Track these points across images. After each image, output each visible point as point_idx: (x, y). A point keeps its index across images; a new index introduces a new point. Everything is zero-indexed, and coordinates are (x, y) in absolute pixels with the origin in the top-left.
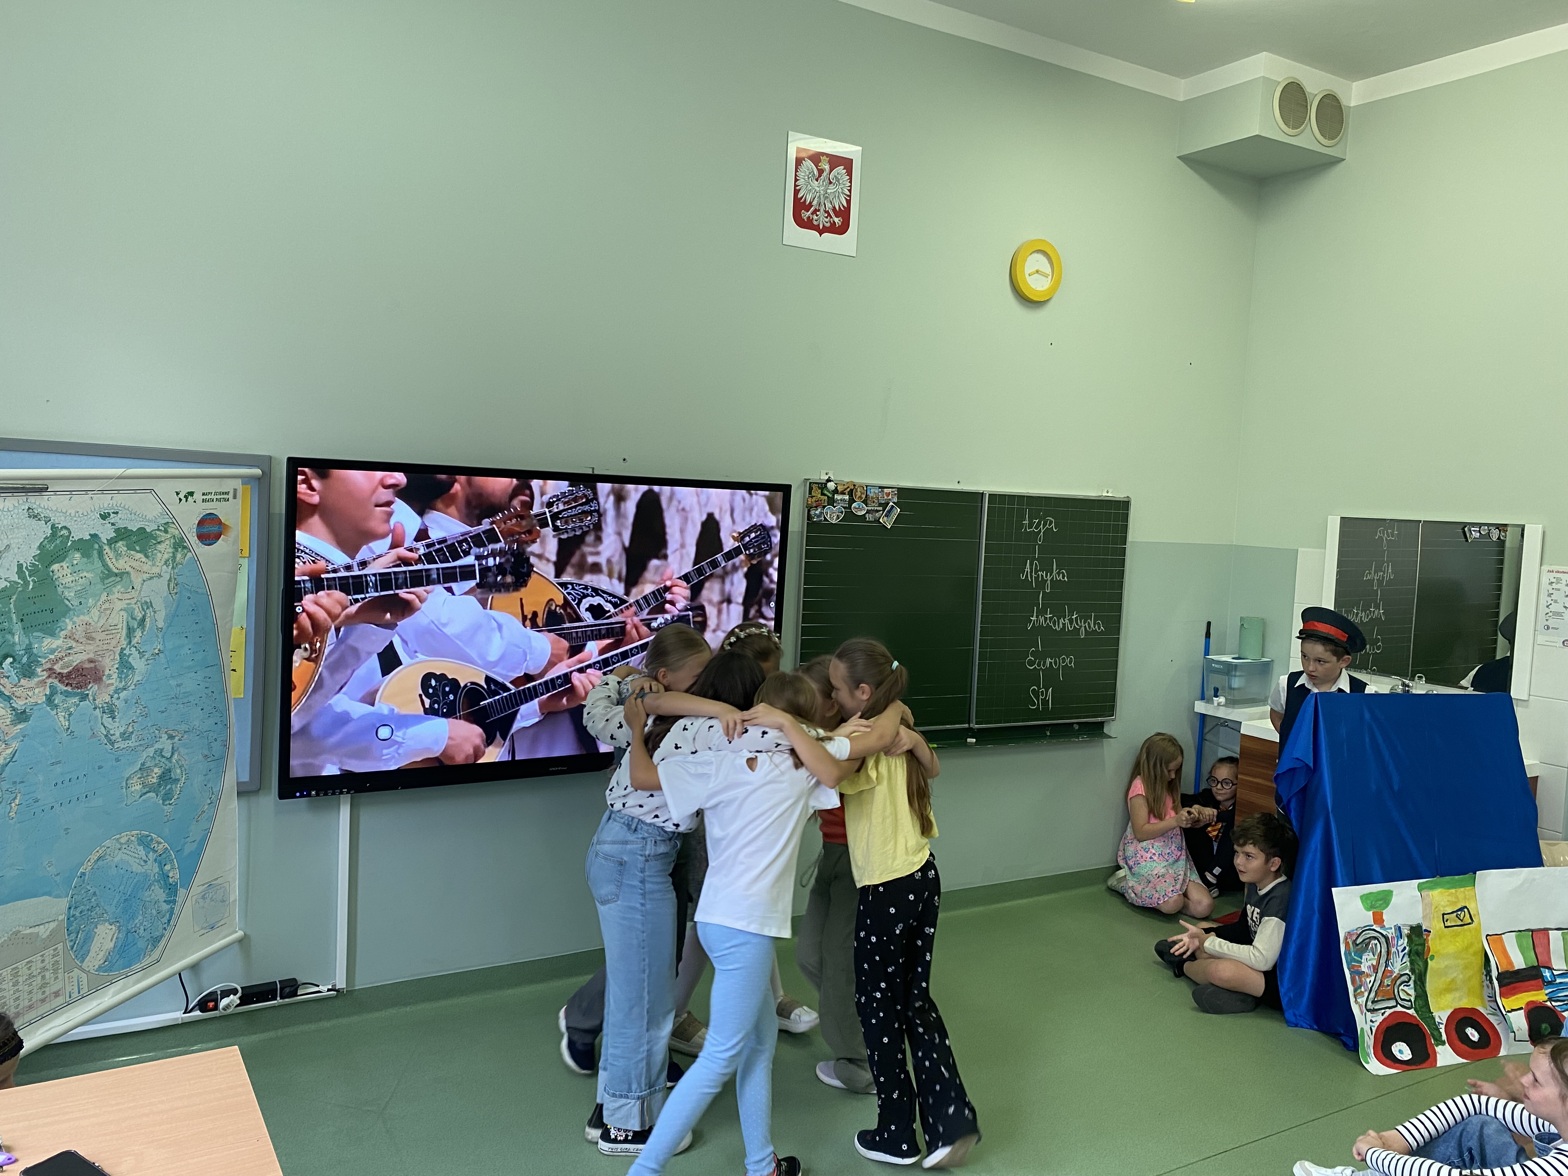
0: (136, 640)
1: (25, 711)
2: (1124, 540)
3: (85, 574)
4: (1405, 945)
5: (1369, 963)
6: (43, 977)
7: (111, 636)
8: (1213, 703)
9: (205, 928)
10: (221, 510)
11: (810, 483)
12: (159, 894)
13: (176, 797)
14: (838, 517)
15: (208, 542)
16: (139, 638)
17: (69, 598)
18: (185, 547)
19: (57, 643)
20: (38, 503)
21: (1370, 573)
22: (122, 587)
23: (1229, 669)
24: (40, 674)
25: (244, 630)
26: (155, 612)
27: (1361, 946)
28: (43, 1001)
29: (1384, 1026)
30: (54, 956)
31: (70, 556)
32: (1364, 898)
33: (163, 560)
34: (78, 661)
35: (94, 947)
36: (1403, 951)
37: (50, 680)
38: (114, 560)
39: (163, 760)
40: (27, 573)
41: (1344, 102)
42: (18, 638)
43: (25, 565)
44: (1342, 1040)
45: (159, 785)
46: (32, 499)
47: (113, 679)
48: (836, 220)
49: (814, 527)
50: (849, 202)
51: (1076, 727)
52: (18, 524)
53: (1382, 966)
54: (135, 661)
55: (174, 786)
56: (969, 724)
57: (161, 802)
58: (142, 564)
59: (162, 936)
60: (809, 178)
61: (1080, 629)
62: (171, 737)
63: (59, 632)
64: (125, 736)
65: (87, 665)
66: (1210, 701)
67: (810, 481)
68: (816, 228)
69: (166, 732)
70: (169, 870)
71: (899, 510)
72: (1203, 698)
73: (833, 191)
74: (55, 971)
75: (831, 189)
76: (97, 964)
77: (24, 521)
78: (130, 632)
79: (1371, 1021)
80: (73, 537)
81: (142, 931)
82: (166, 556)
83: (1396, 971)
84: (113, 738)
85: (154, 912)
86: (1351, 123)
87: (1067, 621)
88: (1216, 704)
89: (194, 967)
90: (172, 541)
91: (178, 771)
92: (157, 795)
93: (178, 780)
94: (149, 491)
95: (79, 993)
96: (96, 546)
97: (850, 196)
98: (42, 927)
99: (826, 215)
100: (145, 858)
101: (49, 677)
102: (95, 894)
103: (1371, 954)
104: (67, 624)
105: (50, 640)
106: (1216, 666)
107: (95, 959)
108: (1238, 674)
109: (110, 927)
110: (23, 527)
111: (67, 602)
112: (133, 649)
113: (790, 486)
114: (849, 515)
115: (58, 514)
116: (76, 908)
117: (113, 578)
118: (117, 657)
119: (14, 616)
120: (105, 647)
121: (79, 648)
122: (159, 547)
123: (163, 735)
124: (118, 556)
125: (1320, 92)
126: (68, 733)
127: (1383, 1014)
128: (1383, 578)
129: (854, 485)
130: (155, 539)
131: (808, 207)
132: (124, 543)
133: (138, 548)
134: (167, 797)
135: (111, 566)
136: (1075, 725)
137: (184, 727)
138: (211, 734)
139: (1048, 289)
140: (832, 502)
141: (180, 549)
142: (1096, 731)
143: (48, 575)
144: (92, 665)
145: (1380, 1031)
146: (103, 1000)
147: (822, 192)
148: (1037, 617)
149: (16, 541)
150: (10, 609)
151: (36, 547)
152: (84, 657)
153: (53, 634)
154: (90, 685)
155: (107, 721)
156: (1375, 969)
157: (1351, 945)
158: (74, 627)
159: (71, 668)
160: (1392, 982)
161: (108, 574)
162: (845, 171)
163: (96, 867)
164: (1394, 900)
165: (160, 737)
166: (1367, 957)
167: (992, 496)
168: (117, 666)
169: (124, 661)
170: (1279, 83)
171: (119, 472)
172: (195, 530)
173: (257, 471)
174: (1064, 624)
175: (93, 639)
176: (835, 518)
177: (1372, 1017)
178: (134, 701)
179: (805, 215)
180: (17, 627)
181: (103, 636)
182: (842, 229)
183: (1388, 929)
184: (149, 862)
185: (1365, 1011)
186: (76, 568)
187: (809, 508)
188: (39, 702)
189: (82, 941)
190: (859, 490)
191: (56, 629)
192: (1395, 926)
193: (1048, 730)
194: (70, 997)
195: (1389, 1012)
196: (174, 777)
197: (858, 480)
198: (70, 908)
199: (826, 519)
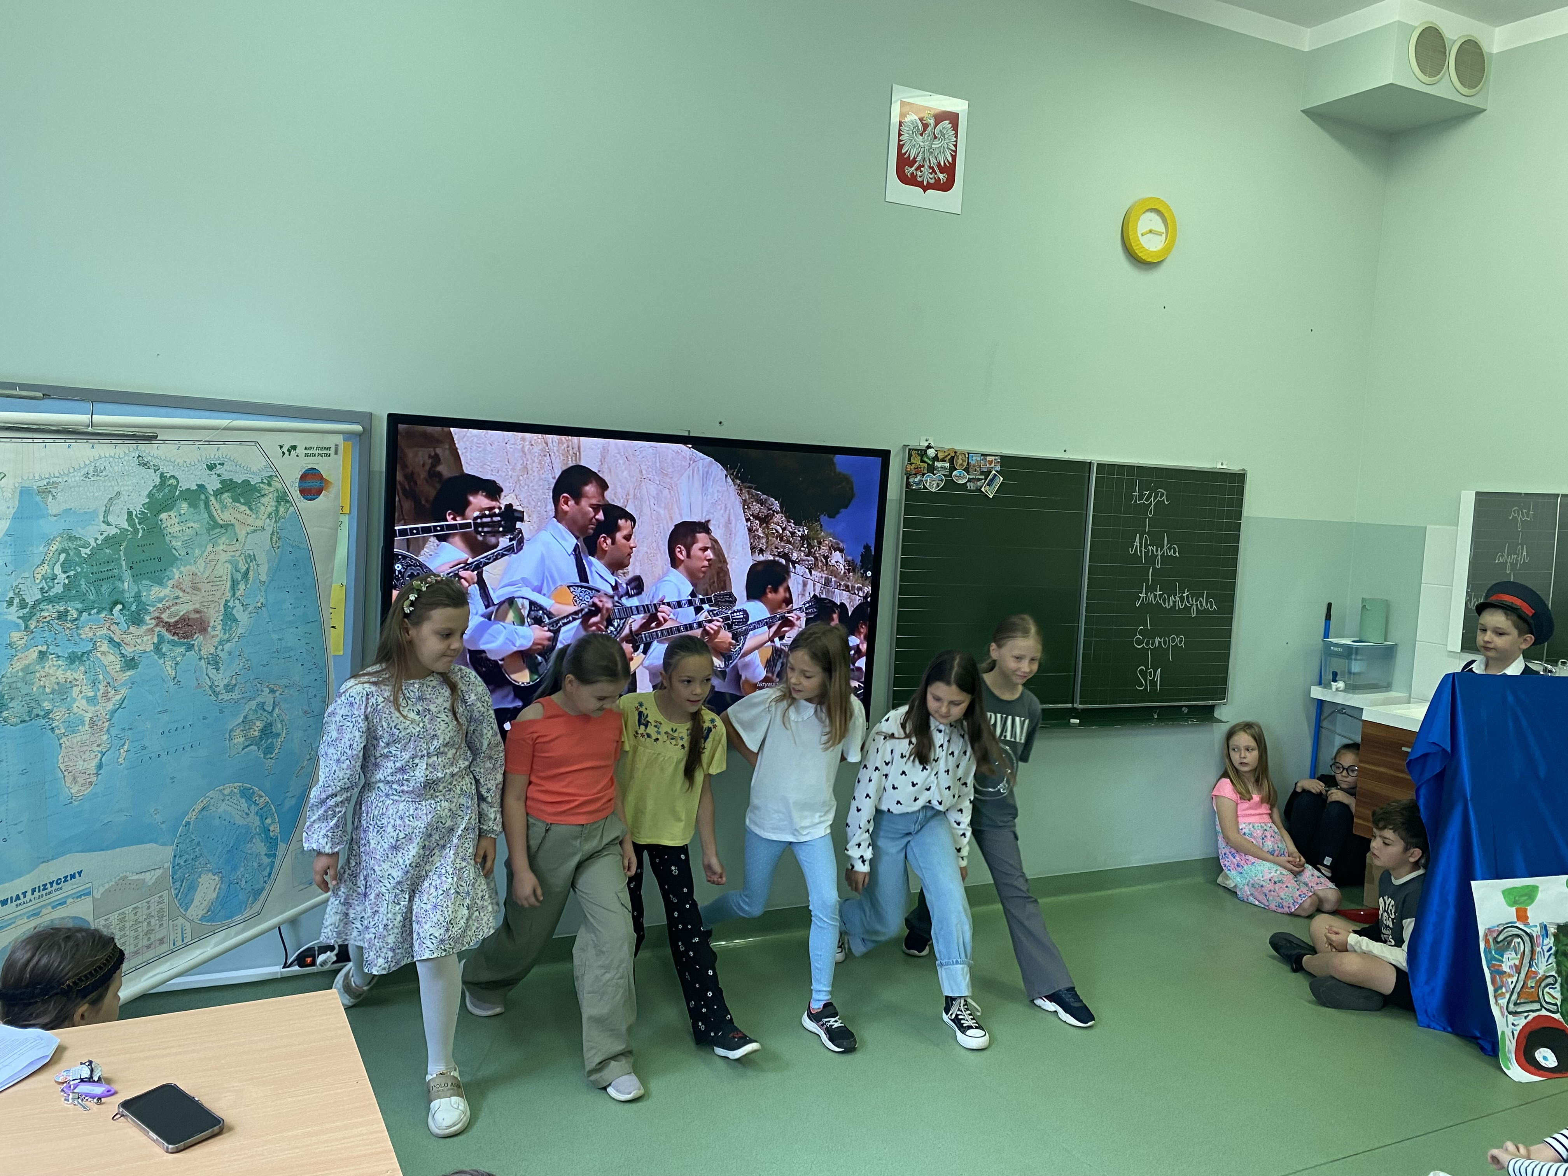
0: (240, 592)
1: (133, 658)
2: (1239, 515)
3: (192, 524)
4: (1551, 945)
5: (1511, 963)
6: (149, 923)
7: (216, 588)
8: (1331, 689)
9: (303, 884)
10: (324, 466)
11: (910, 450)
12: (260, 847)
13: (277, 751)
14: (938, 485)
15: (309, 497)
16: (243, 591)
17: (176, 548)
18: (287, 501)
19: (165, 592)
20: (147, 452)
21: (1503, 556)
22: (227, 539)
23: (1349, 652)
24: (148, 622)
25: (344, 587)
26: (258, 565)
27: (1502, 944)
28: (148, 947)
29: (1528, 1030)
30: (159, 903)
31: (177, 506)
32: (1507, 893)
33: (267, 513)
34: (185, 611)
35: (198, 896)
36: (1548, 951)
37: (157, 629)
38: (219, 511)
39: (265, 714)
40: (137, 521)
41: (1486, 48)
42: (127, 585)
43: (134, 513)
44: (1478, 1044)
45: (261, 738)
46: (142, 447)
47: (217, 631)
48: (941, 176)
49: (912, 495)
50: (954, 158)
51: (1185, 710)
52: (129, 471)
53: (1525, 966)
54: (239, 613)
55: (274, 740)
56: (1073, 703)
57: (262, 755)
58: (246, 516)
59: (263, 889)
60: (913, 133)
61: (1191, 607)
62: (272, 691)
63: (167, 581)
64: (229, 688)
65: (194, 616)
66: (1328, 686)
67: (909, 447)
68: (920, 185)
69: (268, 686)
70: (270, 824)
71: (1002, 479)
72: (1320, 684)
73: (938, 146)
74: (161, 918)
75: (936, 145)
76: (201, 913)
77: (134, 469)
78: (234, 584)
79: (1513, 1024)
80: (181, 487)
81: (243, 883)
82: (269, 510)
83: (1541, 973)
84: (218, 689)
85: (255, 865)
86: (1493, 70)
87: (1177, 599)
88: (1334, 689)
89: (293, 922)
90: (276, 494)
91: (279, 726)
92: (259, 748)
93: (278, 735)
94: (253, 444)
95: (183, 941)
96: (203, 497)
97: (955, 152)
98: (148, 874)
99: (931, 171)
100: (247, 810)
101: (157, 625)
102: (199, 844)
103: (1513, 953)
104: (174, 574)
105: (157, 589)
106: (1336, 649)
107: (197, 909)
108: (1359, 657)
109: (213, 877)
110: (132, 474)
111: (174, 552)
112: (237, 601)
113: (889, 451)
114: (950, 483)
115: (167, 463)
116: (181, 856)
117: (218, 530)
118: (222, 608)
119: (124, 563)
120: (211, 598)
121: (185, 598)
122: (263, 500)
123: (265, 689)
124: (224, 507)
125: (1460, 37)
126: (175, 682)
127: (1526, 1018)
128: (1517, 560)
129: (955, 452)
130: (259, 492)
131: (912, 163)
132: (230, 494)
133: (242, 500)
134: (269, 750)
135: (217, 516)
136: (1184, 709)
137: (285, 682)
138: (311, 689)
139: (1162, 249)
140: (931, 469)
141: (282, 503)
142: (1205, 715)
143: (157, 524)
144: (198, 616)
145: (1523, 1035)
146: (205, 950)
147: (926, 147)
148: (1146, 593)
149: (126, 488)
150: (120, 556)
151: (146, 495)
152: (190, 607)
153: (160, 583)
154: (196, 636)
155: (212, 672)
156: (1518, 969)
157: (1492, 943)
158: (181, 576)
159: (178, 617)
160: (1536, 984)
161: (214, 525)
162: (951, 125)
163: (200, 817)
164: (1540, 896)
165: (262, 691)
166: (1509, 956)
167: (1100, 466)
168: (221, 618)
169: (227, 613)
170: (1416, 27)
171: (224, 422)
172: (297, 485)
173: (358, 428)
174: (1174, 602)
175: (198, 589)
176: (934, 486)
177: (1514, 1020)
178: (238, 653)
179: (909, 171)
180: (127, 575)
181: (208, 587)
182: (947, 186)
183: (1532, 927)
184: (251, 815)
185: (1506, 1013)
186: (183, 518)
187: (908, 475)
188: (148, 650)
189: (186, 890)
190: (960, 457)
191: (164, 578)
192: (1540, 924)
193: (1155, 712)
194: (174, 945)
195: (1532, 1015)
196: (275, 731)
197: (958, 447)
198: (175, 856)
199: (925, 488)
